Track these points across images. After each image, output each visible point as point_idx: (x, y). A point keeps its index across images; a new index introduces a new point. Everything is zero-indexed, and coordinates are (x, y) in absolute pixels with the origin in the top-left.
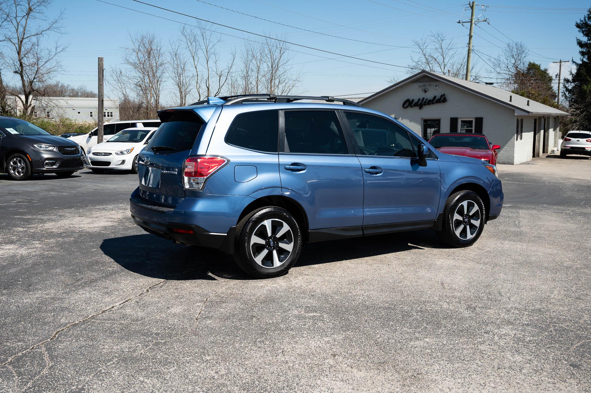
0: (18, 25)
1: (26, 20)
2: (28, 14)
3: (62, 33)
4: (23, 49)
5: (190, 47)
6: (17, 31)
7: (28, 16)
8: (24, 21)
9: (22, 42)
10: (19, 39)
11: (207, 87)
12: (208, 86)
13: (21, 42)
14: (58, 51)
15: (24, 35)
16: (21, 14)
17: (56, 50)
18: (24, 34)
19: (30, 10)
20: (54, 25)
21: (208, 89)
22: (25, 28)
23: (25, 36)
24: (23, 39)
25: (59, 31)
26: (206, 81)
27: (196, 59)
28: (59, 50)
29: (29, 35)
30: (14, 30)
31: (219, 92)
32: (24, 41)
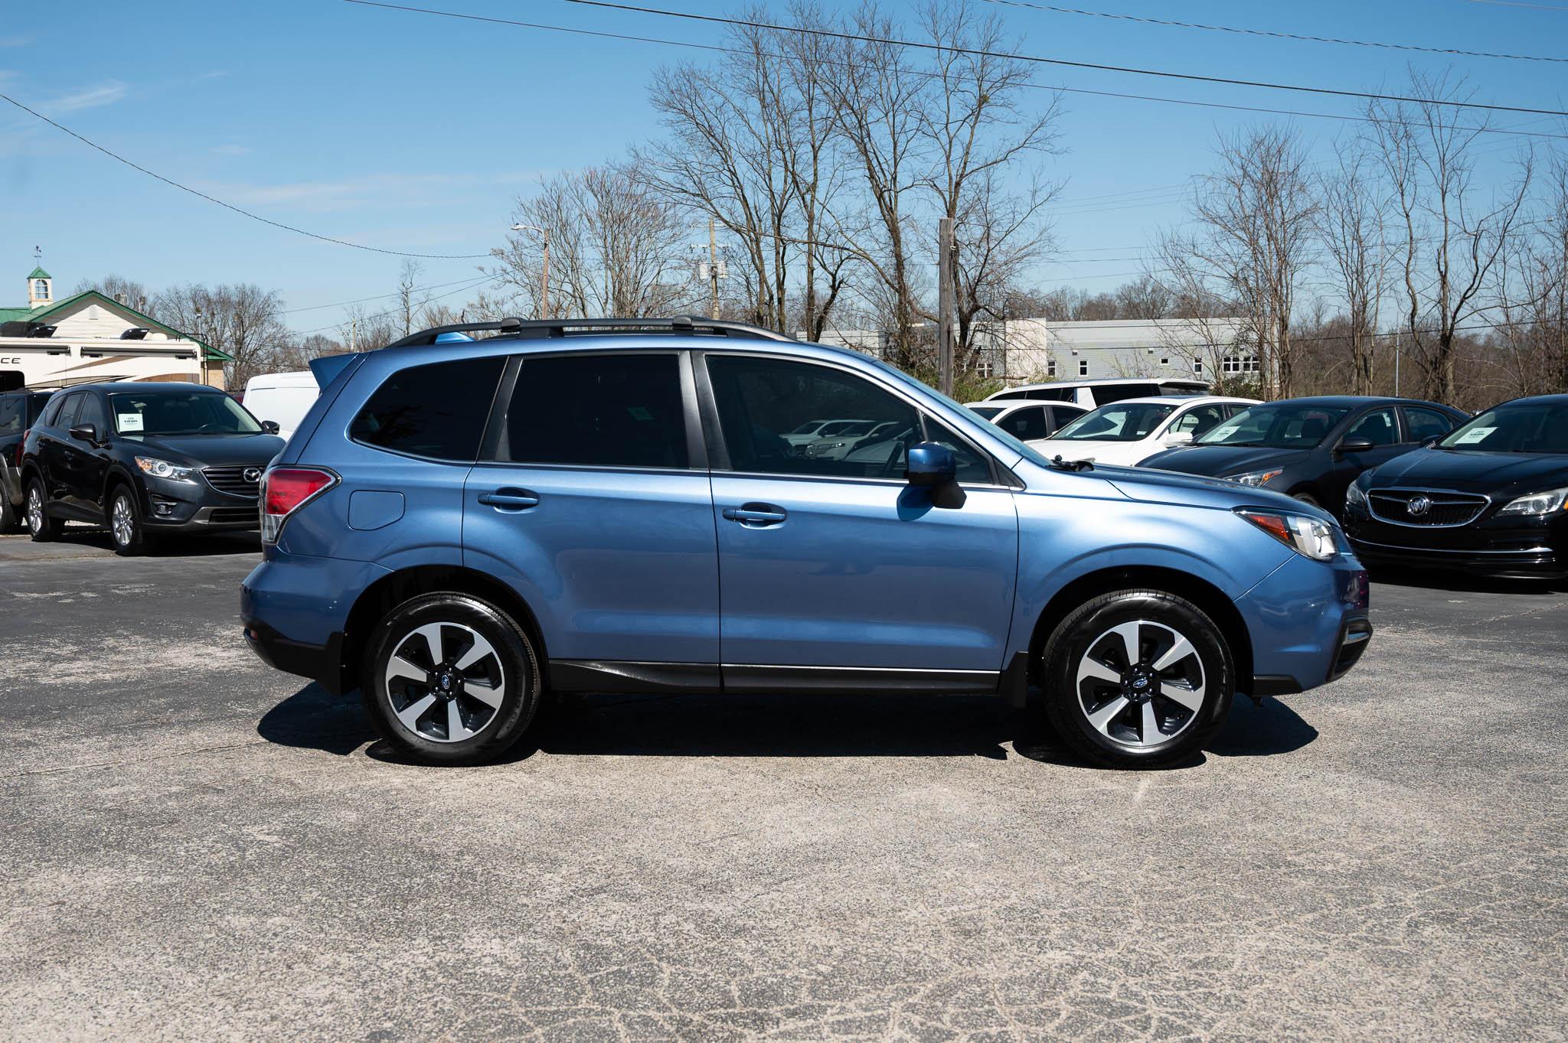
0: (950, 142)
1: (973, 127)
2: (976, 113)
3: (1056, 153)
4: (959, 203)
5: (1393, 156)
6: (948, 158)
7: (977, 118)
8: (966, 130)
9: (958, 184)
10: (951, 178)
11: (1441, 272)
12: (1443, 269)
13: (956, 187)
14: (1038, 201)
15: (964, 168)
16: (958, 113)
17: (1033, 198)
18: (965, 163)
19: (983, 100)
20: (1037, 134)
21: (1444, 277)
22: (968, 147)
23: (968, 170)
24: (962, 176)
25: (1047, 147)
26: (1436, 254)
27: (1409, 188)
28: (1041, 196)
29: (976, 166)
30: (940, 156)
31: (1475, 286)
32: (964, 183)
